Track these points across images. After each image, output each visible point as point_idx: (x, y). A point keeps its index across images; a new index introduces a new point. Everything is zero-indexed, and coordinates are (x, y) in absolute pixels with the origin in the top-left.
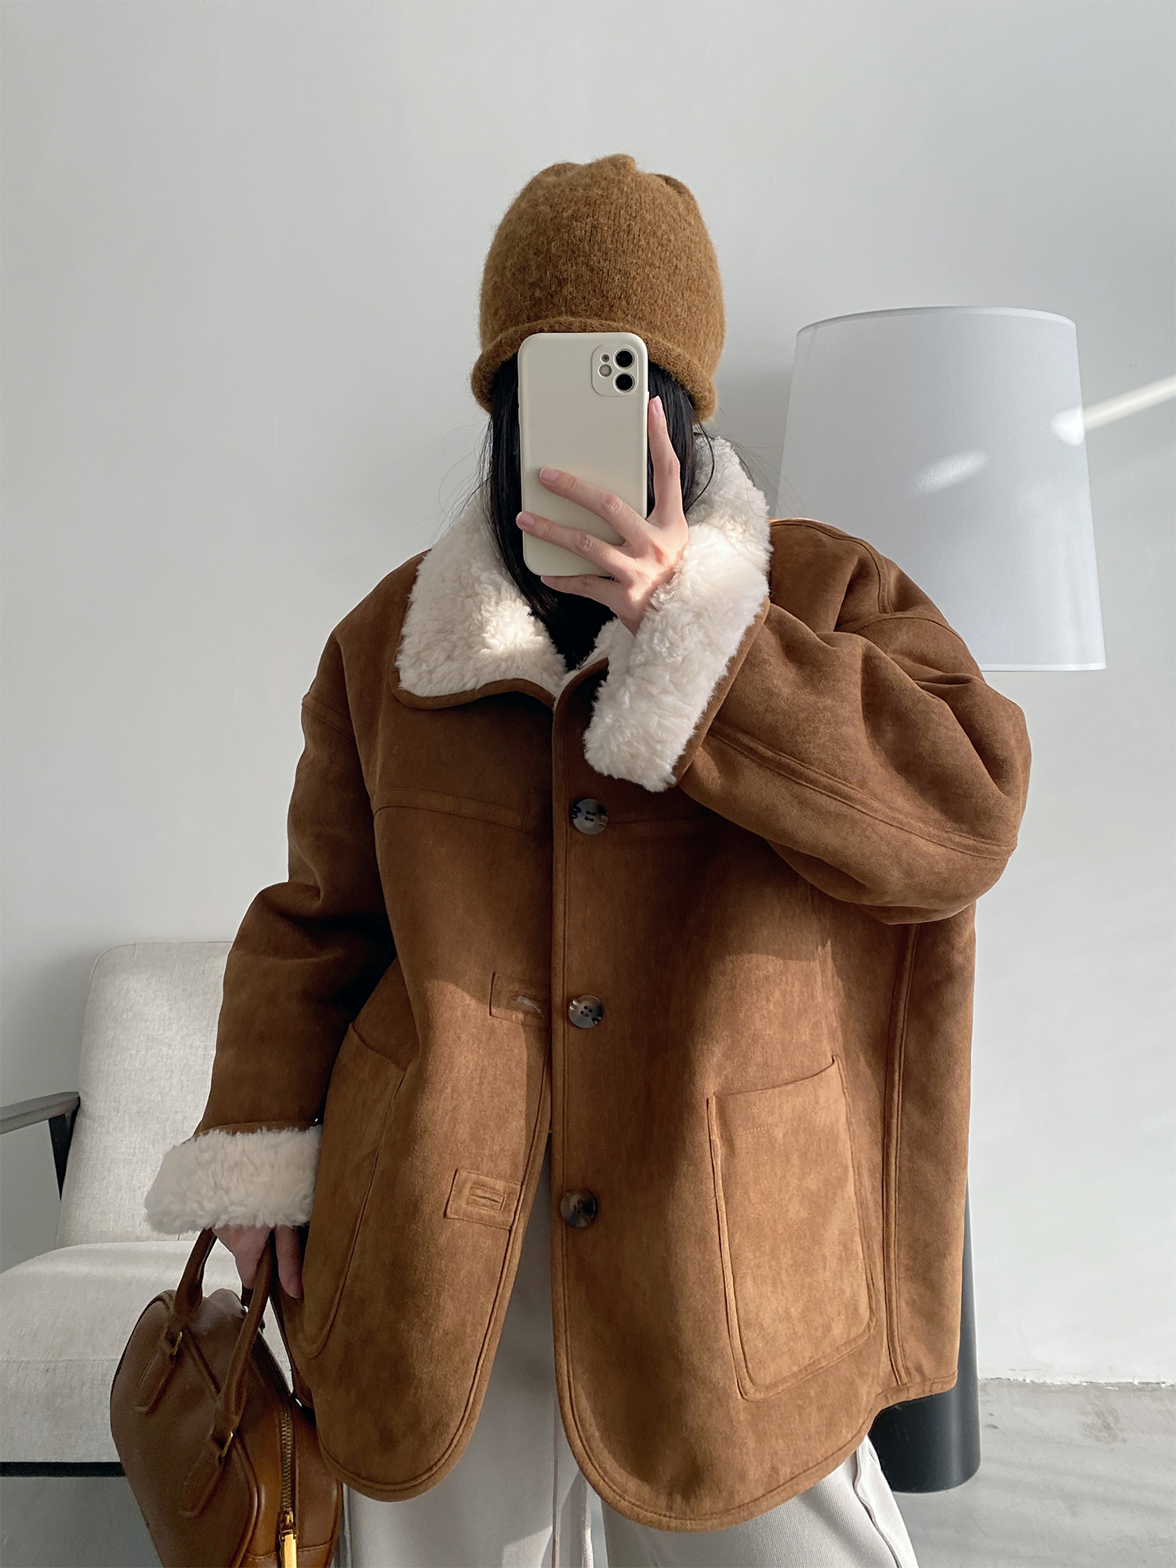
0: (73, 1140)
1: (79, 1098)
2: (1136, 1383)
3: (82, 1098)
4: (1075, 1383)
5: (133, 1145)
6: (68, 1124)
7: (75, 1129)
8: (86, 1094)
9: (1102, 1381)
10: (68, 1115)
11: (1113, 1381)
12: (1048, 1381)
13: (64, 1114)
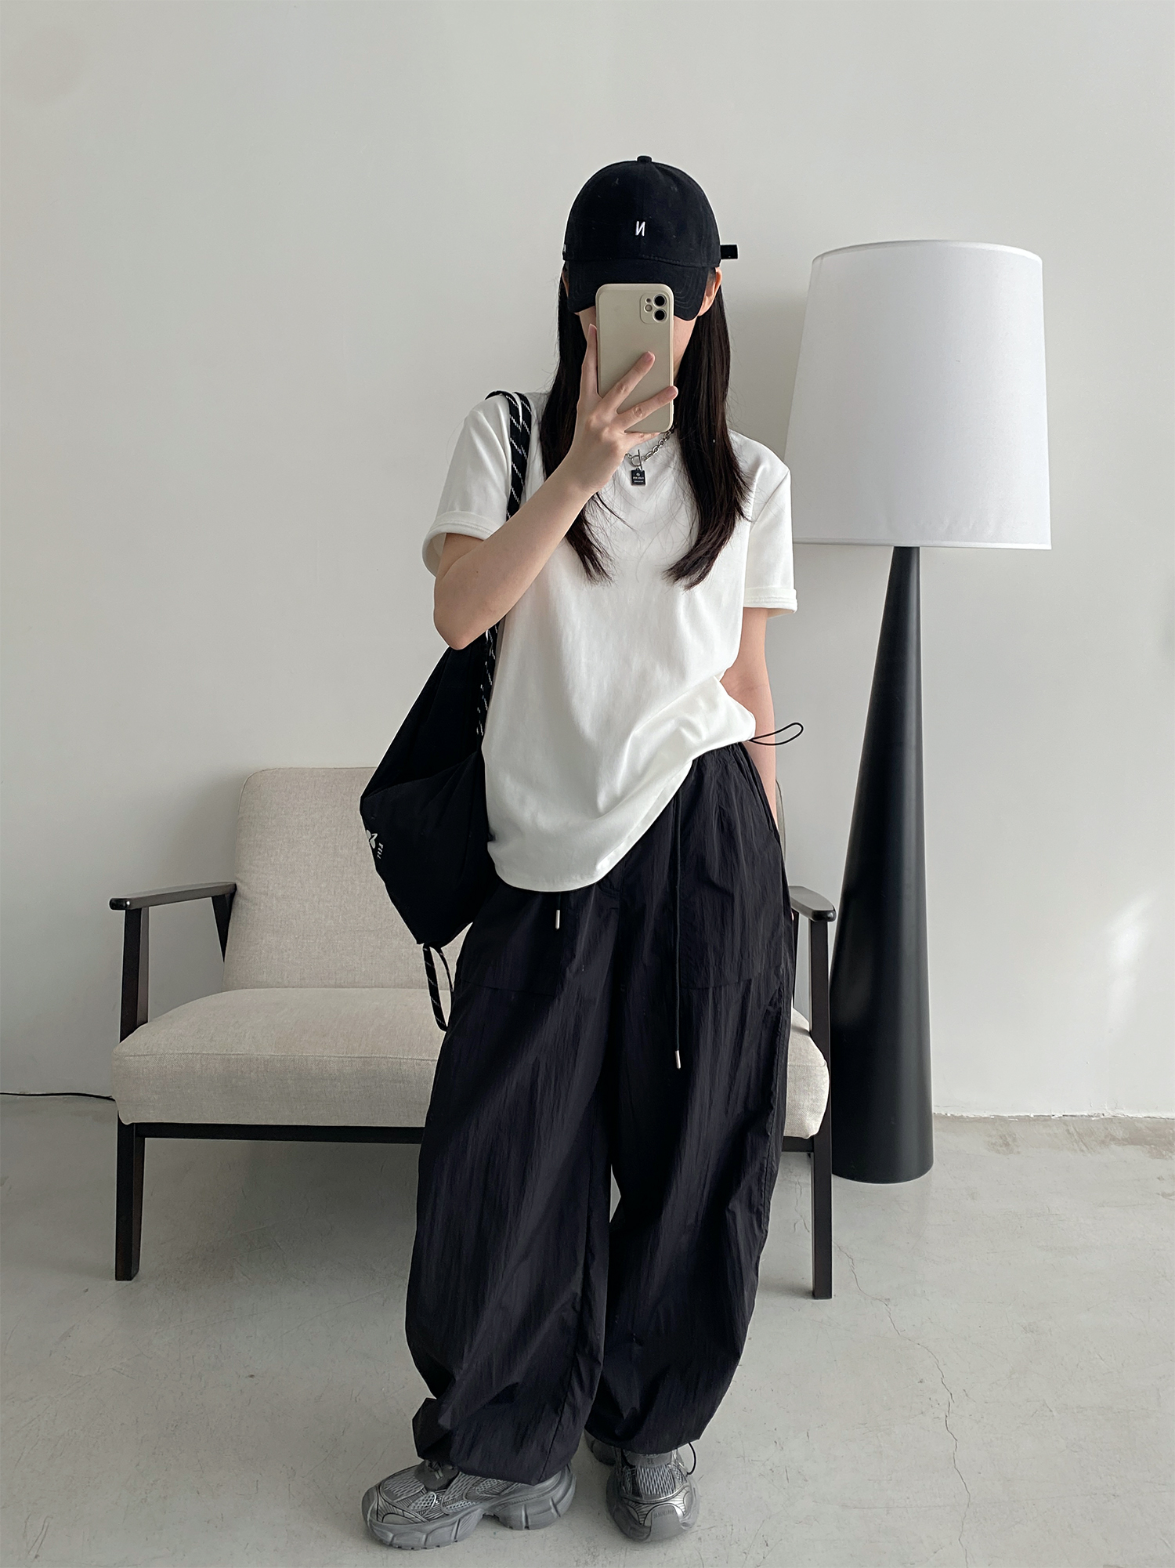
0: (232, 914)
1: (235, 885)
2: (1032, 1116)
3: (239, 884)
4: (986, 1116)
5: (280, 919)
6: (228, 901)
7: (234, 906)
8: (241, 882)
9: (1006, 1115)
10: (229, 895)
11: (1014, 1115)
12: (964, 1115)
13: (224, 895)
